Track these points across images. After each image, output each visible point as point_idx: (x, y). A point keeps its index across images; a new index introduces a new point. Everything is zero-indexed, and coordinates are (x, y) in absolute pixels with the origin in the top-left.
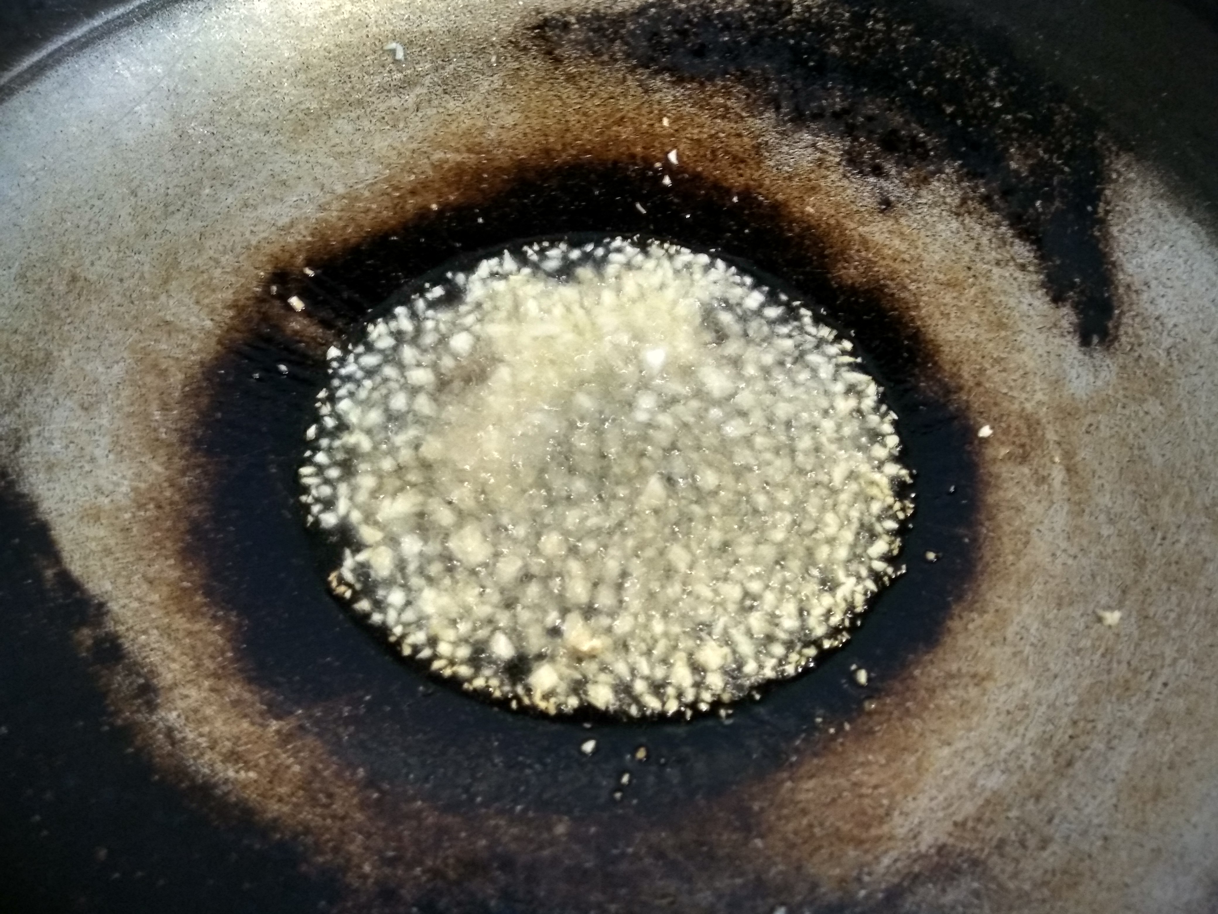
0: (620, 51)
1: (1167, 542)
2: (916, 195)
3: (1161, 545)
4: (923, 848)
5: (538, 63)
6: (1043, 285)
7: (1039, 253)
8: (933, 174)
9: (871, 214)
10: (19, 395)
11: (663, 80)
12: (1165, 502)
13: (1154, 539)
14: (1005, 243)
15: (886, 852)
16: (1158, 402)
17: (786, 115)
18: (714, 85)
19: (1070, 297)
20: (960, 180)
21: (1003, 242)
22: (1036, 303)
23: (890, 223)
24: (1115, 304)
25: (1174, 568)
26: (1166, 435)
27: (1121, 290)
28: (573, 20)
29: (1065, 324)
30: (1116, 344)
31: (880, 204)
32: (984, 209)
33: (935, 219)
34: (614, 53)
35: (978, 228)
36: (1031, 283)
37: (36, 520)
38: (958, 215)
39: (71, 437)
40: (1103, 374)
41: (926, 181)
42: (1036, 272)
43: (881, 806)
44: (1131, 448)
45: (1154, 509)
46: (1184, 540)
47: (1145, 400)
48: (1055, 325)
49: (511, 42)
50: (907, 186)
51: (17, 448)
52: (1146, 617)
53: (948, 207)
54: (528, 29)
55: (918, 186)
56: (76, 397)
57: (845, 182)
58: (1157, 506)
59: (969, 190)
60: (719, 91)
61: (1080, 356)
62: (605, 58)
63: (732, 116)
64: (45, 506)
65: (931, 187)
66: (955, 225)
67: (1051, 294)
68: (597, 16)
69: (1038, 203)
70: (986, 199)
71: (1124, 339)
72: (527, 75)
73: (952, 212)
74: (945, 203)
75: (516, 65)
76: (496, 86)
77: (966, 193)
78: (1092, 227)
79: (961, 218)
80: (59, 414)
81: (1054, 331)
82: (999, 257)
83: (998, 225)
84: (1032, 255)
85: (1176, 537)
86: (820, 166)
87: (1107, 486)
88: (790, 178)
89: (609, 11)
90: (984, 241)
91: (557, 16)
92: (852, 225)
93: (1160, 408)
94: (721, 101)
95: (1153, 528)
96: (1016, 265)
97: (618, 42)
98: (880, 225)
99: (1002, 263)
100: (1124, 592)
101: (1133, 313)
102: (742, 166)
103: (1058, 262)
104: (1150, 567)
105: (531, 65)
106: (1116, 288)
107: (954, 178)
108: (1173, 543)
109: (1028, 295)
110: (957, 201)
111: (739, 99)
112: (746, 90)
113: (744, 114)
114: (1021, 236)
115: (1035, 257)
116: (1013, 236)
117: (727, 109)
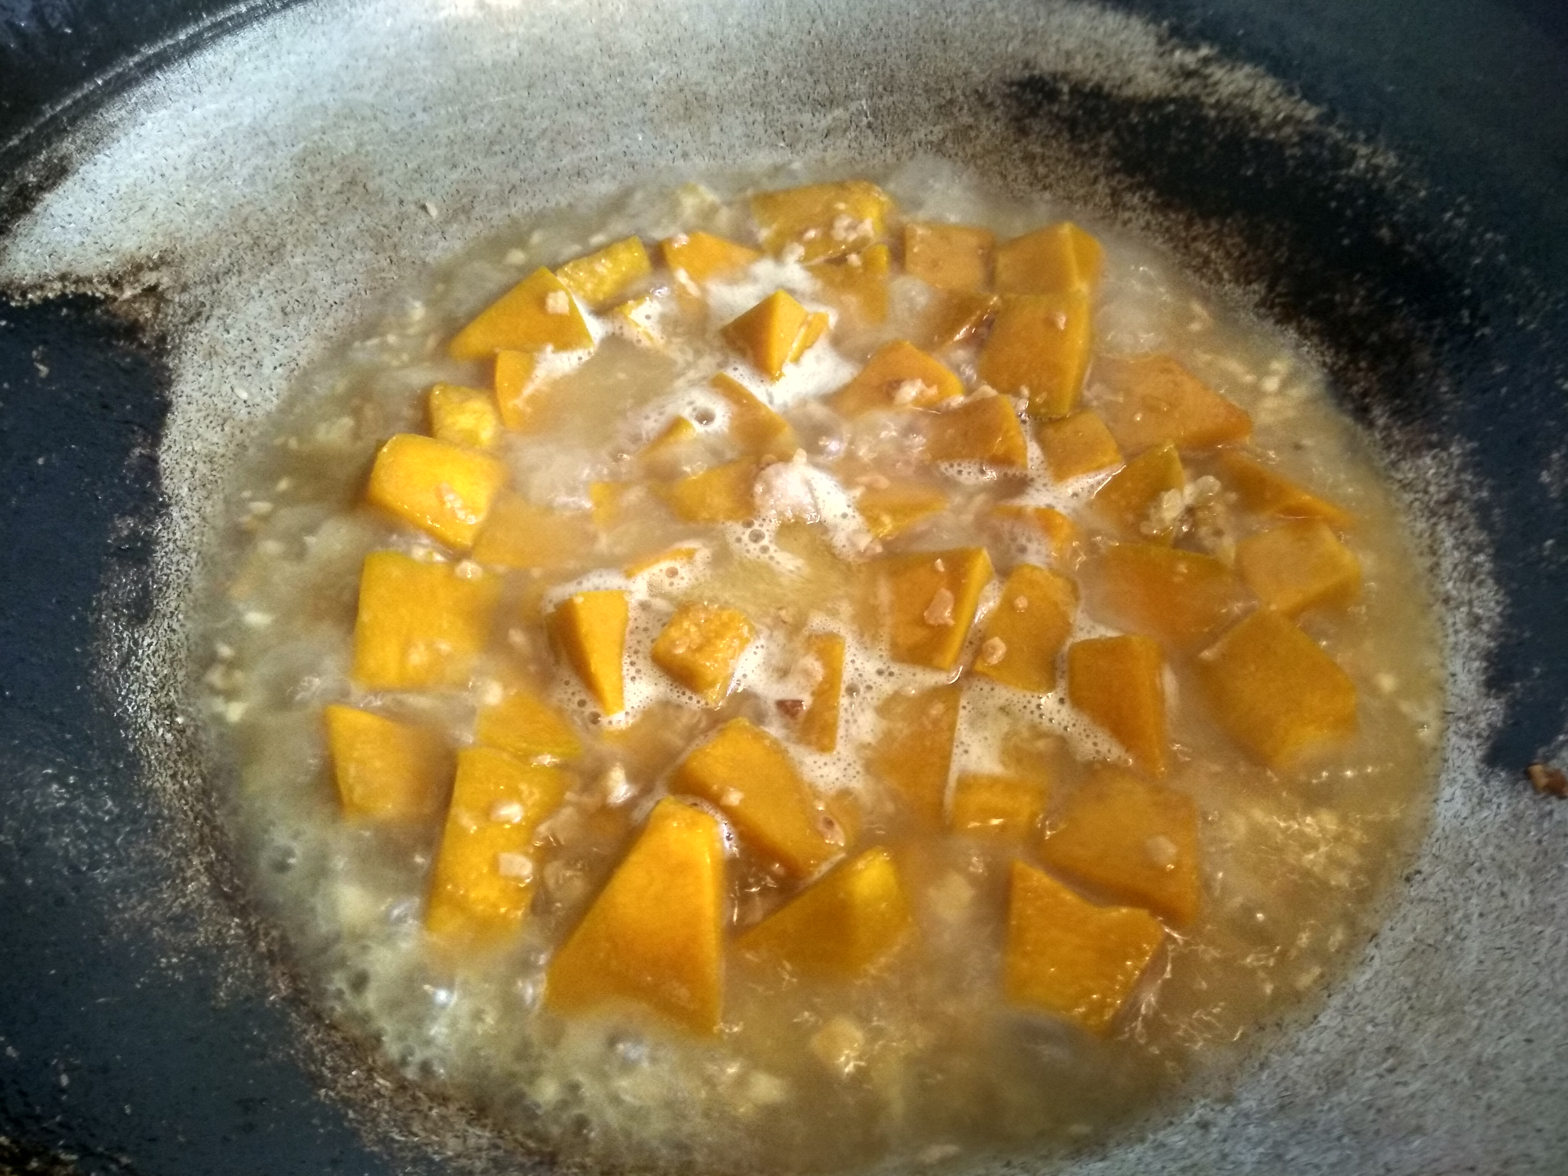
0: (1107, 144)
1: (1391, 1078)
2: (1394, 465)
3: (1381, 1076)
5: (998, 128)
6: (1487, 656)
7: (1509, 611)
8: (1431, 446)
10: (227, 272)
11: (1144, 199)
12: (1435, 1024)
13: (1378, 1064)
14: (1472, 577)
16: (1530, 887)
17: (1279, 295)
18: (1207, 226)
19: (1513, 689)
20: (1462, 469)
21: (1471, 575)
22: (1462, 677)
25: (1371, 1115)
26: (1507, 936)
28: (1066, 88)
29: (1482, 722)
32: (1472, 520)
34: (1098, 145)
35: (1450, 542)
36: (1473, 647)
37: (162, 397)
38: (1433, 513)
39: (252, 334)
40: (1485, 813)
41: (1416, 451)
42: (1489, 636)
44: (1446, 930)
45: (1412, 1026)
46: (1415, 1086)
47: (1513, 876)
48: (1468, 718)
49: (977, 91)
50: (1389, 448)
51: (191, 321)
52: (1279, 1157)
53: (1426, 498)
54: (1005, 83)
55: (1402, 454)
56: (284, 297)
58: (1418, 1024)
59: (1467, 487)
60: (1208, 235)
61: (1471, 775)
62: (1085, 147)
63: (1209, 273)
64: (178, 388)
65: (1420, 462)
66: (1421, 525)
67: (1491, 672)
68: (1097, 92)
69: (1550, 542)
70: (1482, 509)
72: (977, 137)
73: (1427, 507)
74: (1426, 492)
75: (970, 120)
76: (934, 138)
79: (1434, 520)
80: (256, 307)
81: (1462, 724)
82: (1454, 593)
83: (1478, 549)
84: (1499, 609)
85: (1408, 1077)
87: (1377, 962)
89: (1115, 92)
90: (1447, 564)
91: (1048, 78)
93: (1527, 898)
94: (1205, 249)
95: (1389, 1049)
96: (1470, 613)
97: (1109, 134)
99: (1452, 603)
100: (1282, 1107)
103: (1527, 634)
104: (1343, 1096)
105: (988, 127)
107: (1457, 463)
108: (1397, 1084)
109: (1459, 661)
110: (1443, 495)
111: (1228, 254)
112: (1244, 246)
113: (1226, 276)
114: (1500, 578)
115: (1501, 614)
116: (1489, 573)
117: (1207, 261)
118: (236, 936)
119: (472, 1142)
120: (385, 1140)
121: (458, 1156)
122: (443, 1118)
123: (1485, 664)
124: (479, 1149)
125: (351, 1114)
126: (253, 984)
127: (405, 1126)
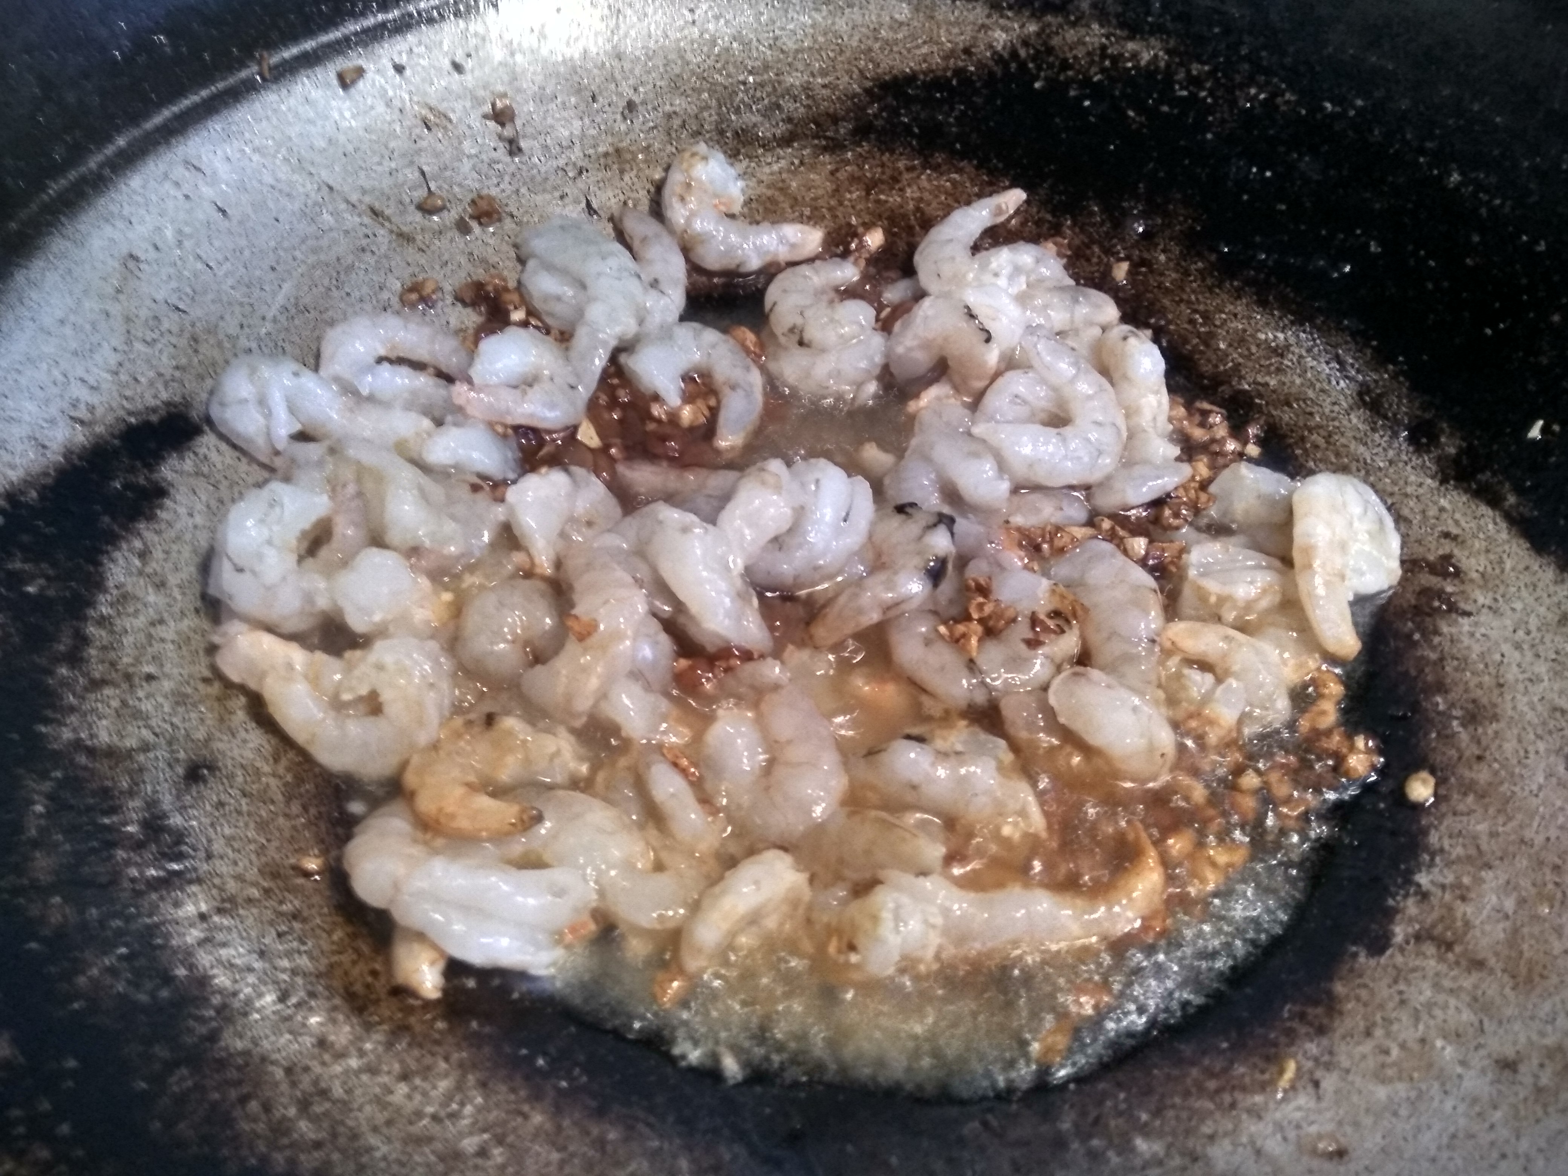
2: (146, 748)
4: (745, 163)
6: (151, 518)
7: (109, 548)
8: (91, 752)
9: (231, 777)
15: (772, 174)
19: (146, 478)
20: (72, 709)
21: (125, 598)
22: (182, 510)
23: (220, 745)
24: (122, 426)
27: (99, 429)
29: (188, 464)
30: (177, 399)
31: (205, 781)
33: (160, 700)
35: (128, 640)
41: (112, 754)
43: (750, 209)
48: (198, 474)
50: (141, 770)
55: (129, 754)
57: (218, 846)
60: (292, 1145)
63: (306, 1082)
69: (31, 589)
70: (75, 658)
71: (164, 395)
73: (131, 686)
74: (124, 703)
77: (86, 689)
78: (27, 506)
79: (131, 670)
81: (205, 470)
83: (103, 621)
86: (232, 900)
88: (295, 916)
90: (140, 622)
92: (273, 782)
94: (303, 1125)
98: (236, 752)
99: (157, 580)
101: (125, 403)
102: (358, 988)
103: (106, 519)
106: (100, 436)
107: (73, 719)
109: (178, 526)
110: (108, 691)
111: (267, 1108)
112: (237, 1113)
113: (279, 1074)
114: (98, 584)
115: (119, 549)
116: (106, 591)
117: (304, 1105)
118: (1115, 246)
119: (915, 188)
120: (960, 171)
121: (918, 177)
122: (937, 197)
123: (159, 512)
124: (909, 185)
125: (985, 178)
126: (1084, 224)
127: (954, 183)
